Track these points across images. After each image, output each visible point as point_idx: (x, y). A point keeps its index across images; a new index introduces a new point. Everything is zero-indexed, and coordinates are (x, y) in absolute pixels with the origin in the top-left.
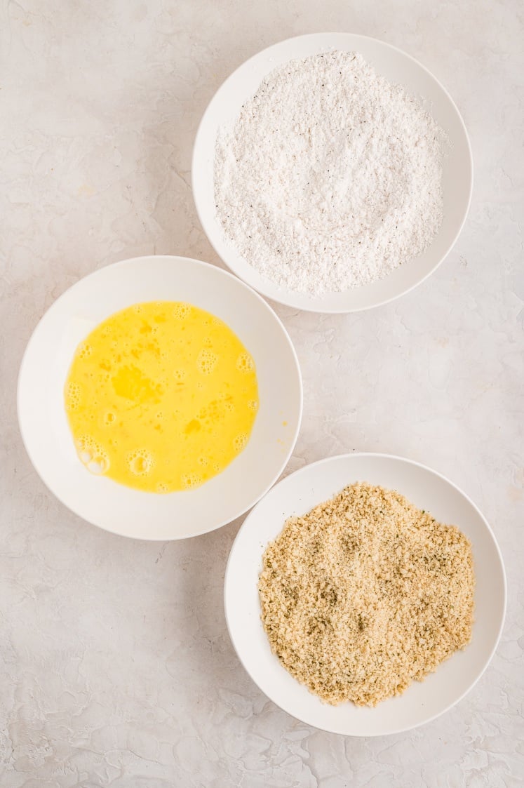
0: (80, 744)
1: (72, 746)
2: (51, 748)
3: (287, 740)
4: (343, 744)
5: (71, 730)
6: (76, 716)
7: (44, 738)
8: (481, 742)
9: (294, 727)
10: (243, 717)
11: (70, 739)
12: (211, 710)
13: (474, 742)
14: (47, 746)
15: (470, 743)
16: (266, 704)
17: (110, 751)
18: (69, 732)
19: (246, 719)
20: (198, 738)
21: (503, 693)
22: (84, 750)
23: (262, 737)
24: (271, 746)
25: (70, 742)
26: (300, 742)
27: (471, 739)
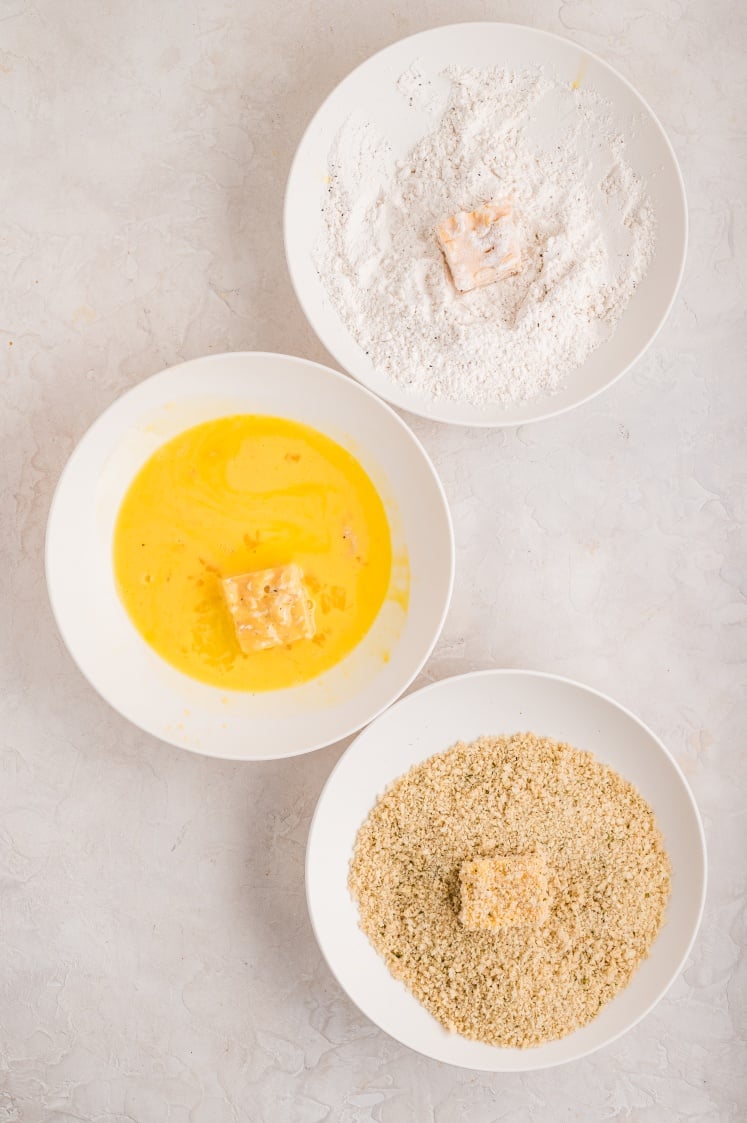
0: (57, 1104)
1: (46, 1107)
2: (16, 1110)
3: (352, 1107)
4: (432, 1114)
5: (43, 1084)
6: (52, 1066)
7: (6, 1095)
8: (627, 1115)
9: (363, 1088)
10: (290, 1073)
11: (43, 1097)
12: (245, 1062)
13: (617, 1116)
14: (9, 1106)
15: (611, 1115)
16: (323, 1054)
17: (101, 1117)
18: (42, 1088)
19: (295, 1075)
20: (226, 1101)
21: (660, 1046)
22: (62, 1113)
23: (316, 1100)
24: (329, 1114)
25: (43, 1101)
26: (371, 1110)
27: (614, 1110)
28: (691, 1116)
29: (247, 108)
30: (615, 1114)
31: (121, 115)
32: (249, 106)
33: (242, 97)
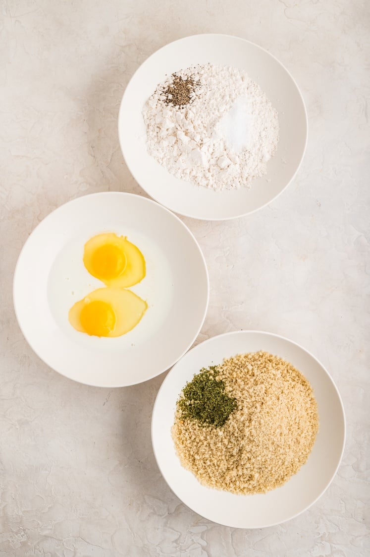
0: (46, 532)
1: (40, 534)
2: (26, 535)
3: (191, 532)
5: (40, 523)
6: (44, 513)
7: (21, 528)
8: (326, 536)
9: (197, 523)
10: (161, 516)
11: (39, 529)
12: (139, 510)
14: (23, 533)
15: (318, 537)
16: (177, 506)
17: (67, 538)
18: (38, 524)
19: (163, 517)
20: (129, 530)
21: (342, 502)
22: (48, 537)
23: (174, 530)
24: (180, 536)
25: (39, 531)
26: (200, 534)
27: (319, 534)
28: (357, 537)
29: (140, 54)
30: (320, 536)
31: (81, 57)
32: (141, 53)
33: (138, 49)
